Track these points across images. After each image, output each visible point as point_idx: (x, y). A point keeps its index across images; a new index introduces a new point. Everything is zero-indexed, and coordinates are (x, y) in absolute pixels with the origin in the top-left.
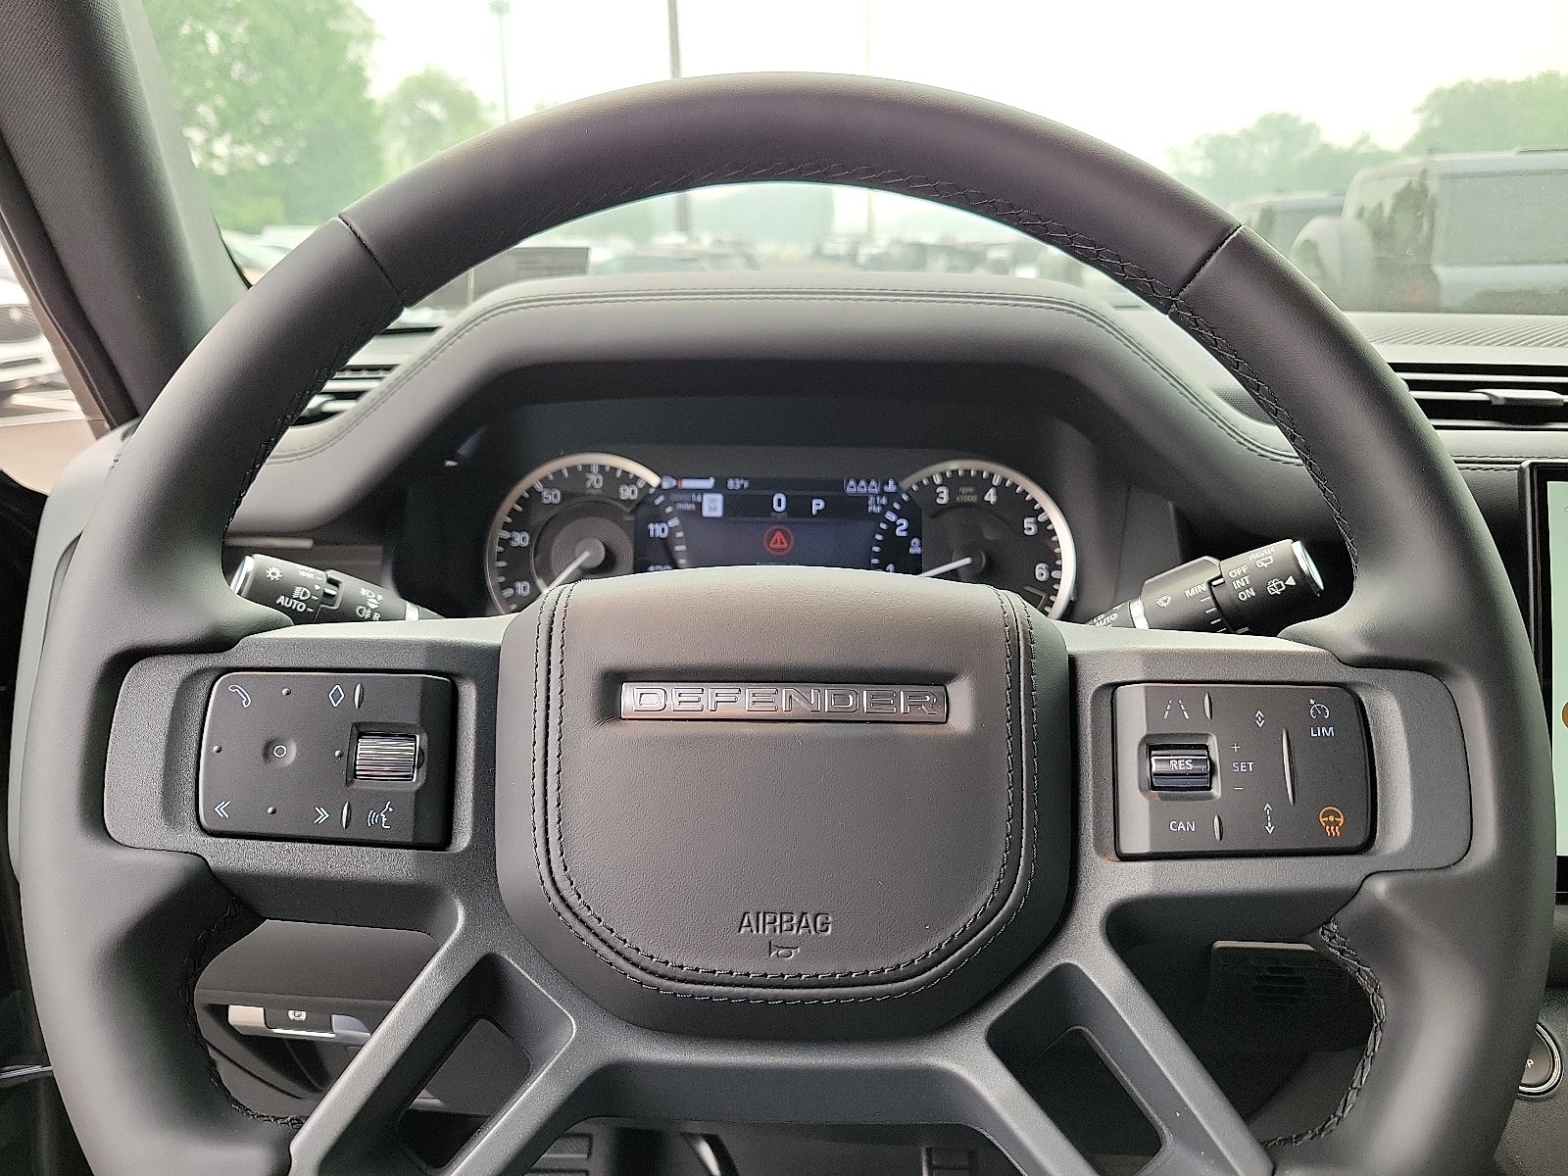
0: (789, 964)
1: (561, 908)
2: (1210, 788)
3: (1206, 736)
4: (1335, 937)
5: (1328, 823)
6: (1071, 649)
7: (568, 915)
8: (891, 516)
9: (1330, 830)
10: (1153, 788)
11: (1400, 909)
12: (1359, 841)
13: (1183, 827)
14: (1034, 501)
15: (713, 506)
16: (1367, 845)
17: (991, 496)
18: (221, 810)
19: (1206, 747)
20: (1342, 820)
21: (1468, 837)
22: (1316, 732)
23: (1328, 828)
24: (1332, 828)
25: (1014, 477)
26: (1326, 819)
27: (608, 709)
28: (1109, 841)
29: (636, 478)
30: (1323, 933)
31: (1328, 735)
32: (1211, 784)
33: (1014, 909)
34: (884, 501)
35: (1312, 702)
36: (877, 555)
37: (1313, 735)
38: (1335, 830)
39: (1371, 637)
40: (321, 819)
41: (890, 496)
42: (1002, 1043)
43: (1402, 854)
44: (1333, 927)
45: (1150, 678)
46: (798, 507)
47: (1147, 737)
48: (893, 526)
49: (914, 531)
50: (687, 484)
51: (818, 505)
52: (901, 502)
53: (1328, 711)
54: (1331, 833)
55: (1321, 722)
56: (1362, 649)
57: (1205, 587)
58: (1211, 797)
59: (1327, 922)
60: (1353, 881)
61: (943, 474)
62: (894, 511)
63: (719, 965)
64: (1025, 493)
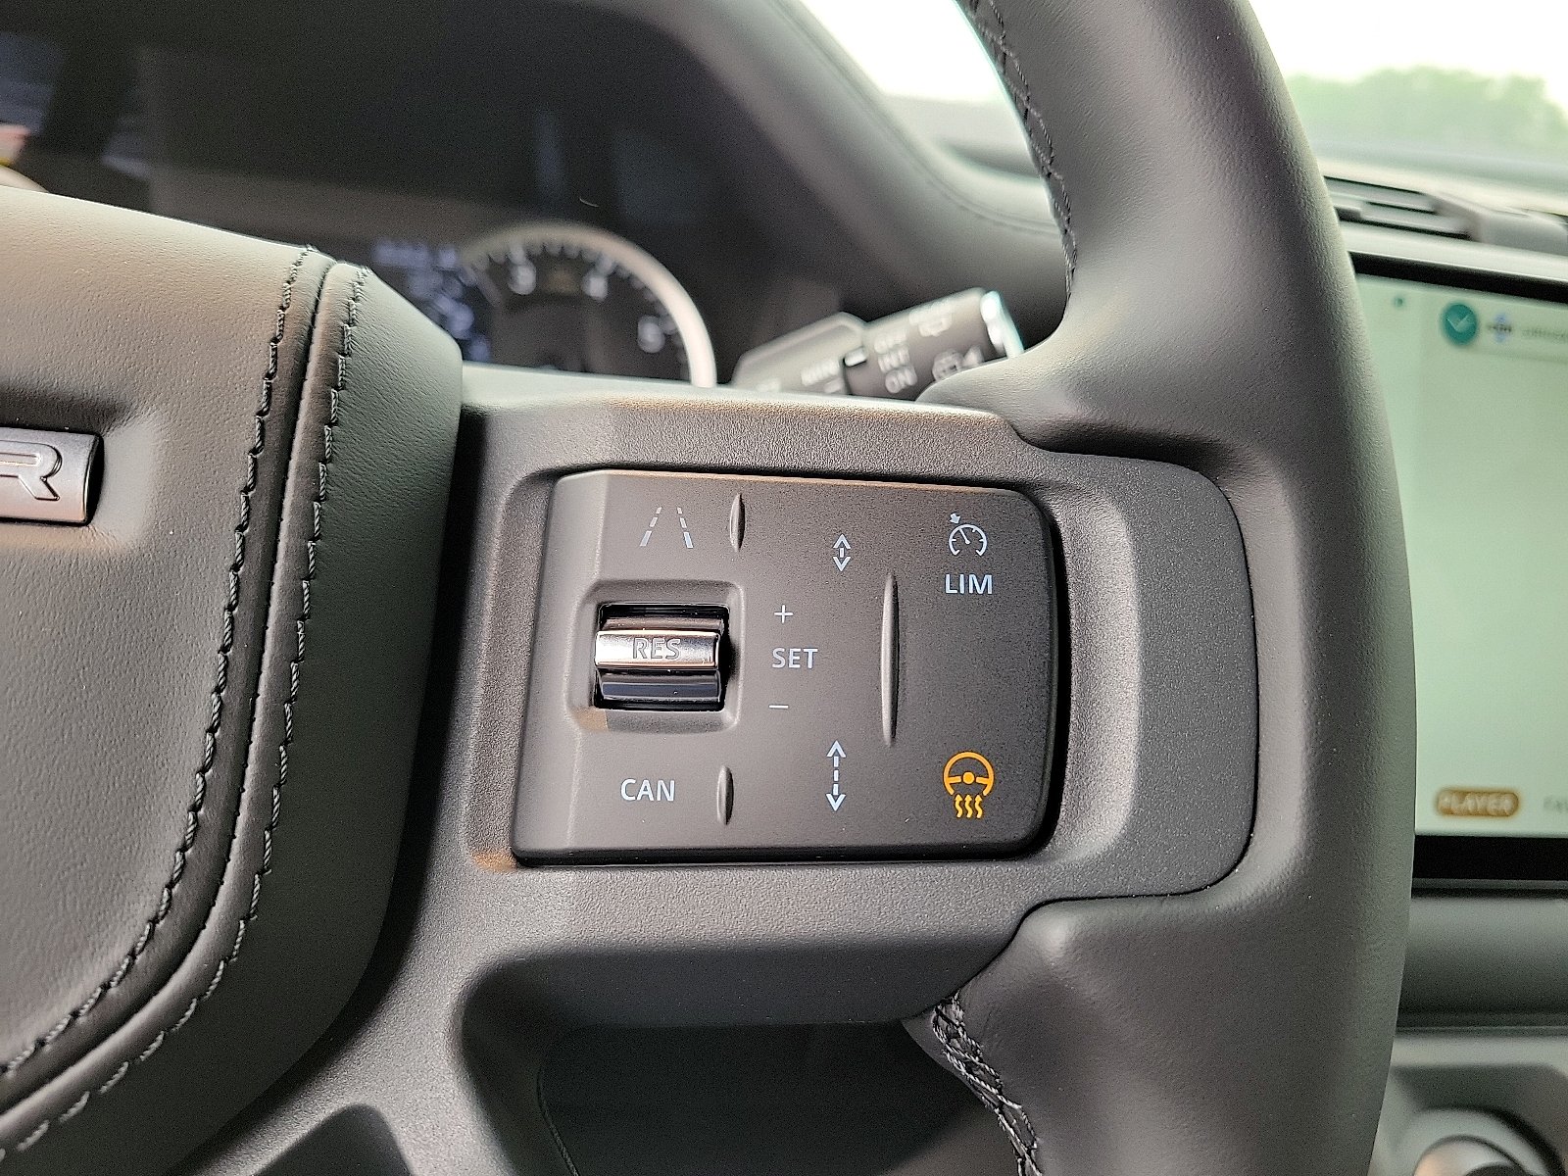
2: (720, 706)
3: (724, 586)
4: (957, 1037)
5: (962, 789)
6: (479, 399)
9: (962, 804)
10: (599, 701)
11: (1093, 988)
12: (1019, 829)
13: (649, 792)
16: (1035, 842)
17: (597, 287)
19: (723, 614)
20: (989, 782)
21: (1246, 824)
22: (955, 585)
23: (959, 798)
24: (968, 799)
26: (958, 779)
28: (502, 821)
30: (936, 1022)
31: (980, 592)
32: (723, 697)
33: (195, 990)
35: (955, 519)
37: (948, 591)
38: (972, 804)
39: (1086, 384)
43: (1111, 858)
44: (956, 1012)
45: (627, 458)
47: (599, 586)
53: (984, 540)
54: (965, 812)
55: (967, 563)
56: (1066, 410)
58: (716, 726)
59: (947, 1003)
60: (1000, 919)
61: (528, 247)
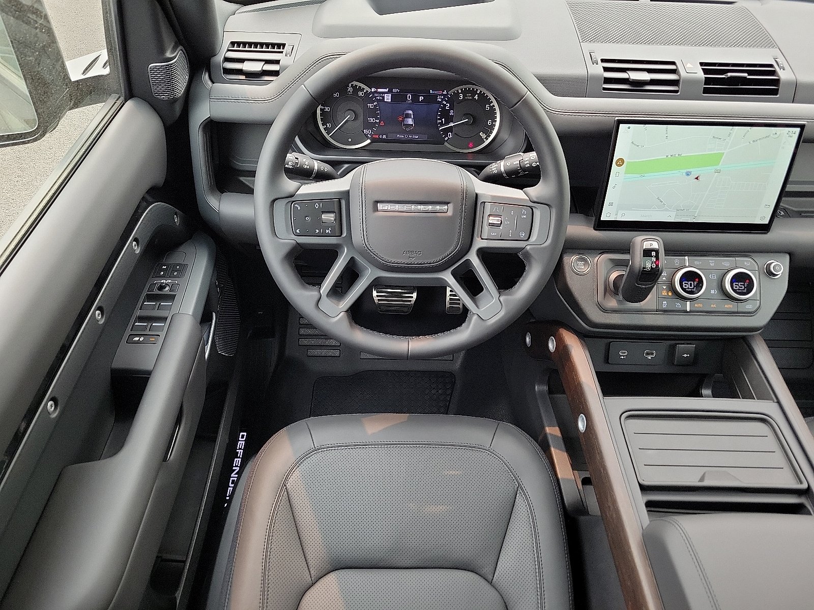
0: (413, 260)
1: (368, 250)
2: (500, 226)
4: (521, 255)
6: (477, 191)
7: (369, 251)
8: (445, 103)
11: (532, 252)
13: (494, 233)
14: (490, 99)
15: (388, 98)
16: (528, 239)
17: (476, 97)
18: (298, 231)
20: (524, 234)
21: (546, 239)
23: (521, 236)
25: (484, 91)
26: (521, 234)
27: (376, 209)
28: (480, 235)
29: (364, 89)
31: (525, 217)
33: (457, 251)
34: (443, 97)
35: (523, 210)
36: (439, 115)
37: (522, 217)
40: (317, 232)
41: (444, 95)
42: (454, 274)
43: (534, 242)
45: (492, 202)
46: (415, 99)
48: (445, 105)
49: (451, 108)
50: (379, 90)
51: (421, 98)
52: (448, 97)
53: (526, 212)
55: (523, 215)
56: (535, 198)
57: (518, 162)
58: (500, 228)
59: (520, 252)
60: (524, 246)
61: (462, 90)
62: (445, 101)
63: (399, 261)
64: (487, 96)
